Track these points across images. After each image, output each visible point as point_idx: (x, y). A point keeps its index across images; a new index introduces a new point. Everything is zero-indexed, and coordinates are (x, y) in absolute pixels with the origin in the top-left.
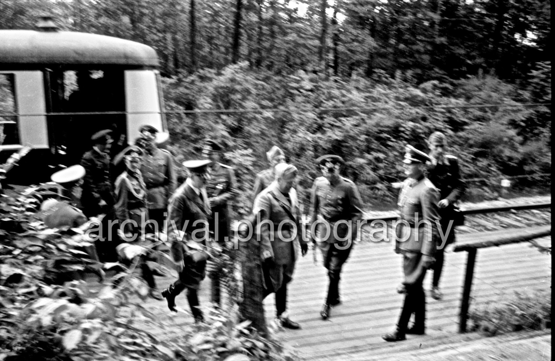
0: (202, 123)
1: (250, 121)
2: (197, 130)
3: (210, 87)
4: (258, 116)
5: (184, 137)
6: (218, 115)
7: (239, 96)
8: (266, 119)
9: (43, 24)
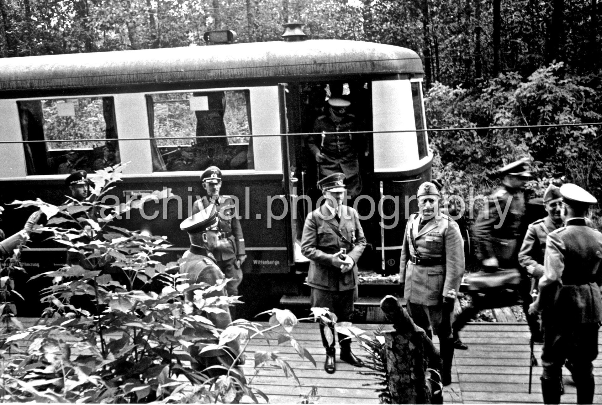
0: (500, 143)
1: (565, 140)
2: (493, 152)
3: (512, 97)
4: (576, 133)
5: (475, 161)
6: (522, 132)
7: (549, 108)
8: (588, 136)
9: (288, 33)
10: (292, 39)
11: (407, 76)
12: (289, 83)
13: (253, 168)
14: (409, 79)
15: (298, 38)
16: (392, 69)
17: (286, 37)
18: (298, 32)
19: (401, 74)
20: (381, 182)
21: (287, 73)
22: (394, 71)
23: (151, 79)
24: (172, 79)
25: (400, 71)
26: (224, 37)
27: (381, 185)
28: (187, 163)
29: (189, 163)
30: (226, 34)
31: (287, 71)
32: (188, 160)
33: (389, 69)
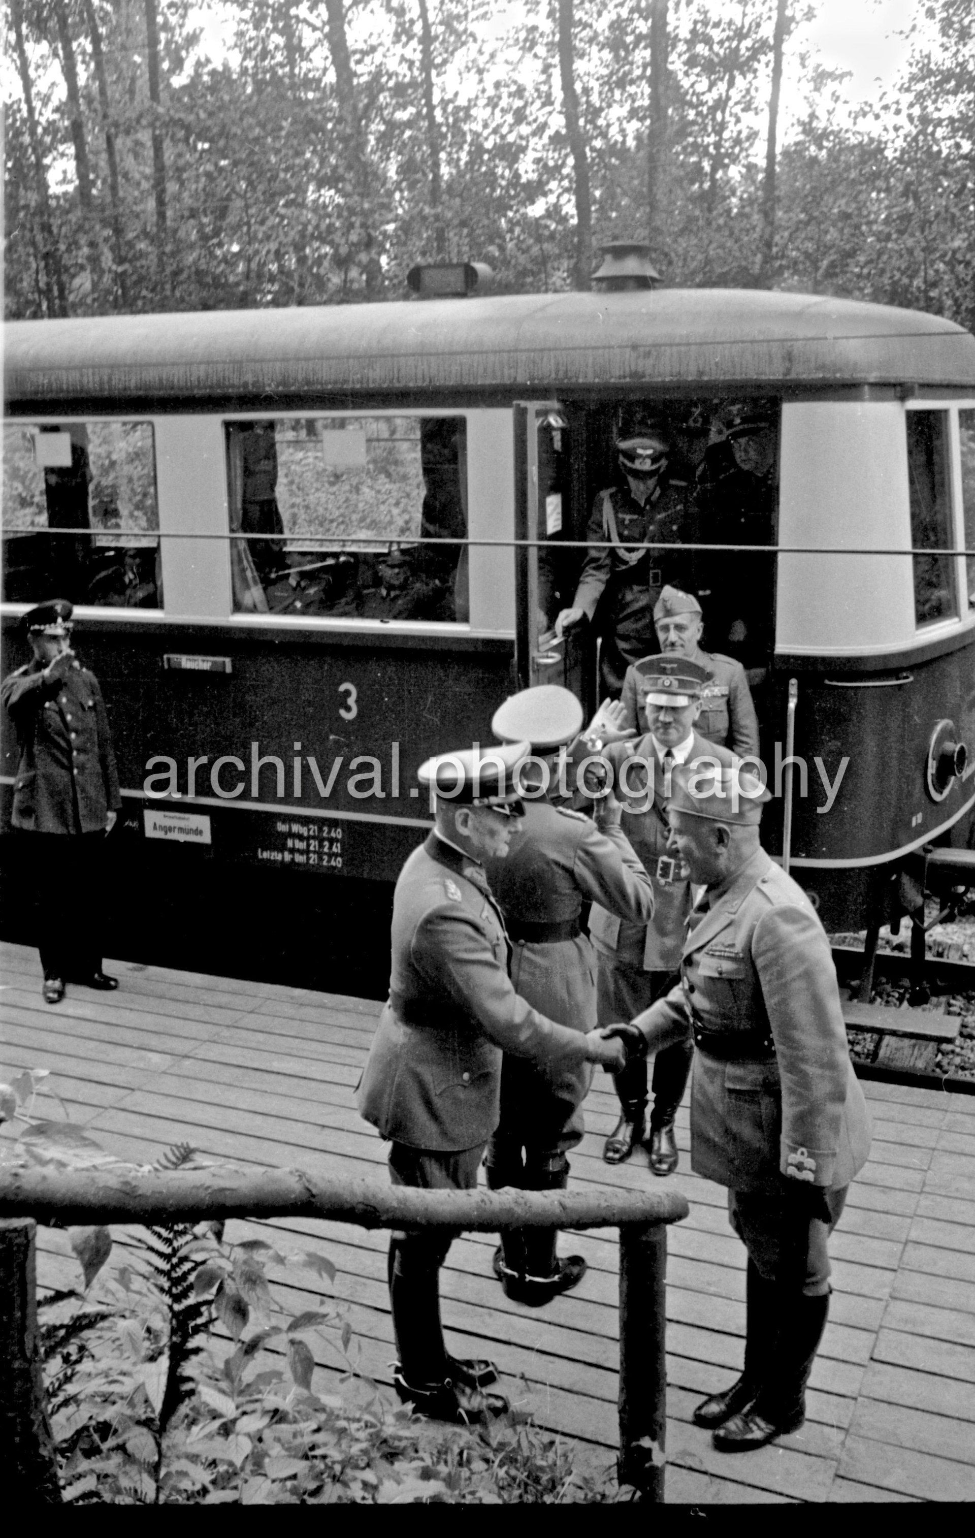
9: (609, 268)
10: (616, 284)
11: (891, 392)
12: (563, 401)
13: (466, 619)
14: (902, 398)
15: (631, 283)
16: (840, 370)
17: (600, 280)
18: (631, 266)
19: (872, 385)
20: (793, 681)
21: (561, 375)
22: (847, 376)
23: (236, 382)
24: (284, 383)
25: (873, 377)
26: (456, 278)
27: (793, 690)
28: (388, 594)
29: (393, 594)
30: (460, 272)
31: (562, 369)
32: (390, 588)
33: (835, 372)
